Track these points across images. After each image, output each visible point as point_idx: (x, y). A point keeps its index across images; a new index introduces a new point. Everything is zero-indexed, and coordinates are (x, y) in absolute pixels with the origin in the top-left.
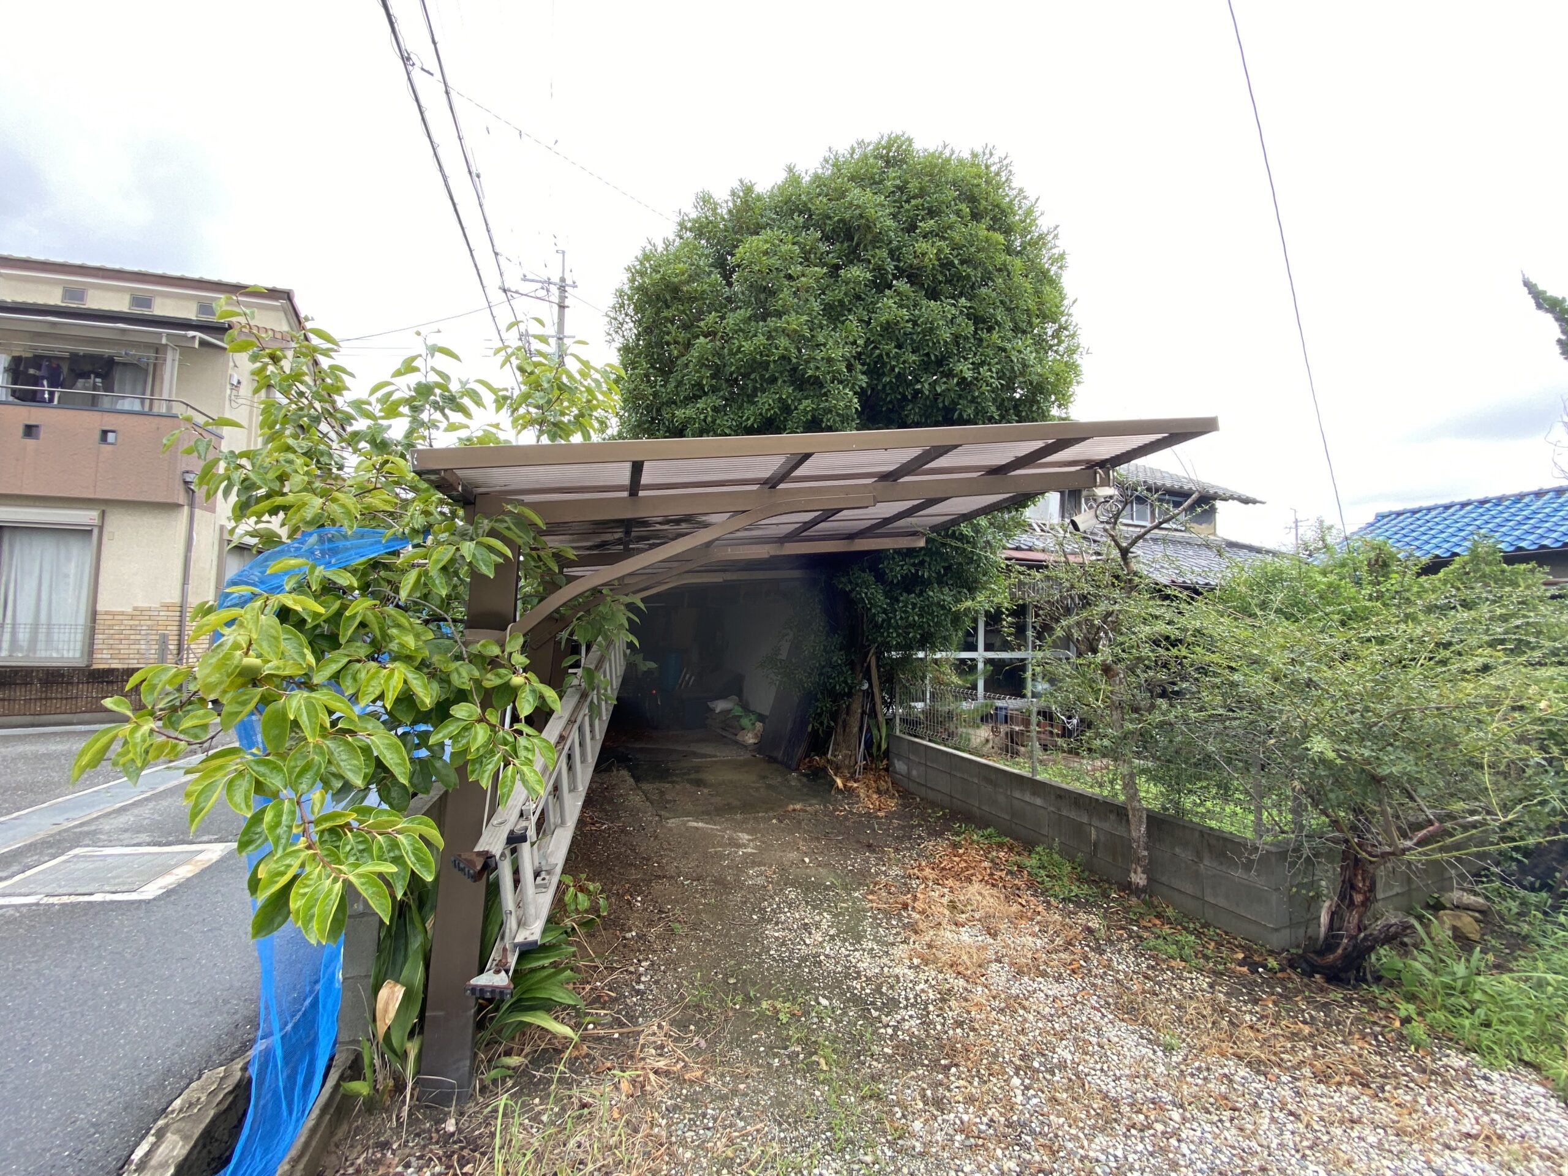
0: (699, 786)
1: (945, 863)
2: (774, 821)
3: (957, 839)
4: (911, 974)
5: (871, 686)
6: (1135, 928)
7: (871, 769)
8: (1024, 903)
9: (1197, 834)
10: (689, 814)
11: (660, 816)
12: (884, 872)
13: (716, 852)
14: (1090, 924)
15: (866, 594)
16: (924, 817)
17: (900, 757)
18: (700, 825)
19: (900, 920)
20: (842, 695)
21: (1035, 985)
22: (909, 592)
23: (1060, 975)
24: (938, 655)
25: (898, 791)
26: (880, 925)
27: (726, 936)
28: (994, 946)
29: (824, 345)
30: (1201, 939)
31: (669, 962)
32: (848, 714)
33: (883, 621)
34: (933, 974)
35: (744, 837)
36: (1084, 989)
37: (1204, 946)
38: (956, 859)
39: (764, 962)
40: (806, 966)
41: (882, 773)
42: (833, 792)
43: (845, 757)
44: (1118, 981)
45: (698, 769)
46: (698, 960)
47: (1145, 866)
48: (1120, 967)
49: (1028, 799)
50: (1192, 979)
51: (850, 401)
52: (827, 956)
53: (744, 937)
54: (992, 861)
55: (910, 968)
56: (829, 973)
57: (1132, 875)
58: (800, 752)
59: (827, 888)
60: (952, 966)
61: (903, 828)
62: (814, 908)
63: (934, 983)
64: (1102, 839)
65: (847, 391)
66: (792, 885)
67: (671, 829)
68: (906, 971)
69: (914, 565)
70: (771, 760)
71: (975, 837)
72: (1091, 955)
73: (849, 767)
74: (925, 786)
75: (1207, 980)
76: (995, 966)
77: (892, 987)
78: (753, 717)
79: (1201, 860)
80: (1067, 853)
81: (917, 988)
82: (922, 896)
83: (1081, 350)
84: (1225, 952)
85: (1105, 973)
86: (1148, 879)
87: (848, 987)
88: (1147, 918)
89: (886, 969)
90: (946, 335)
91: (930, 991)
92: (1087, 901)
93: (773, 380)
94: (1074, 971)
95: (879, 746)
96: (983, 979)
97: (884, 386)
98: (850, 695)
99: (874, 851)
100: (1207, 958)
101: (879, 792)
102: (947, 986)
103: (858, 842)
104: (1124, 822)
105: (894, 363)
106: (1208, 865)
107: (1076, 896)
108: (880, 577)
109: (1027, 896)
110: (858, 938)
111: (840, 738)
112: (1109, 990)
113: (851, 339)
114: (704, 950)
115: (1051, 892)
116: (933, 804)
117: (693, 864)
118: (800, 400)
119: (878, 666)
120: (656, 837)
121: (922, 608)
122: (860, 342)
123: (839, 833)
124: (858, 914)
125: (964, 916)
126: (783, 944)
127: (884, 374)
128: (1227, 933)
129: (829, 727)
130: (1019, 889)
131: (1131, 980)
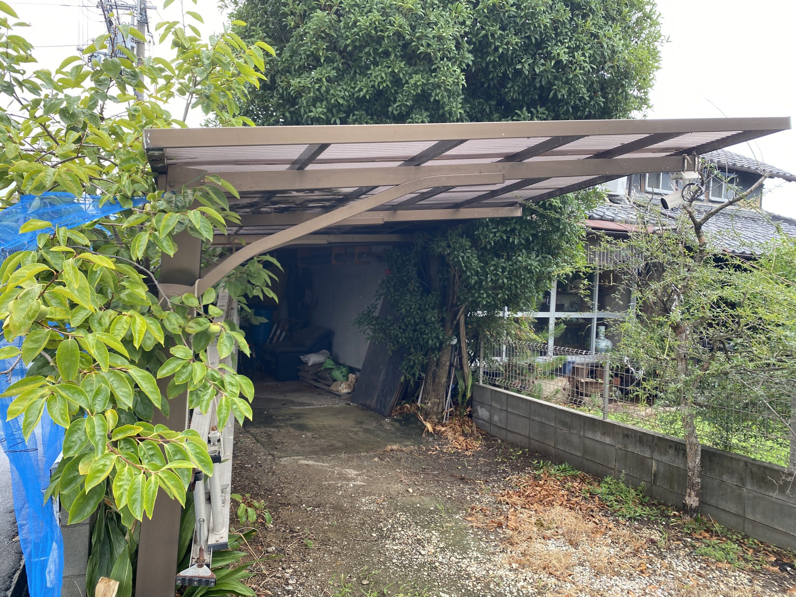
0: (302, 430)
1: (529, 492)
2: (376, 459)
3: (537, 473)
4: (512, 575)
5: (459, 341)
6: (689, 540)
7: (456, 416)
8: (597, 521)
9: (742, 464)
10: (298, 454)
11: (273, 455)
12: (478, 500)
13: (330, 485)
14: (652, 537)
15: (463, 257)
16: (506, 456)
17: (483, 405)
18: (311, 462)
19: (497, 536)
20: (433, 350)
21: (613, 582)
22: (499, 256)
23: (631, 575)
24: (519, 315)
25: (482, 435)
26: (481, 539)
27: (352, 549)
28: (576, 554)
29: (436, 24)
30: (742, 546)
31: (310, 570)
32: (437, 365)
33: (475, 283)
34: (530, 575)
35: (352, 473)
36: (651, 584)
37: (744, 552)
38: (538, 488)
39: (389, 568)
40: (424, 570)
41: (466, 419)
42: (424, 435)
43: (434, 404)
44: (678, 579)
45: (298, 416)
46: (333, 568)
47: (698, 491)
48: (679, 569)
49: (598, 439)
50: (735, 576)
51: (458, 78)
52: (441, 563)
53: (368, 550)
54: (568, 490)
55: (510, 571)
56: (444, 575)
57: (687, 498)
58: (393, 399)
59: (431, 512)
60: (544, 568)
61: (489, 464)
62: (423, 527)
63: (531, 581)
64: (662, 469)
65: (455, 68)
66: (402, 510)
67: (284, 466)
68: (507, 573)
69: (505, 232)
70: (365, 407)
71: (553, 471)
72: (655, 559)
73: (437, 414)
74: (506, 429)
75: (748, 577)
76: (578, 569)
77: (498, 585)
78: (344, 370)
79: (744, 485)
80: (632, 483)
81: (518, 585)
82: (513, 517)
83: (662, 38)
84: (761, 556)
85: (667, 573)
86: (701, 502)
87: (463, 586)
88: (698, 532)
89: (491, 572)
90: (546, 20)
91: (529, 587)
92: (649, 519)
93: (387, 54)
94: (642, 572)
95: (464, 396)
96: (570, 578)
97: (488, 64)
98: (440, 349)
99: (467, 483)
100: (747, 561)
101: (464, 434)
102: (543, 583)
103: (452, 476)
104: (681, 455)
105: (498, 44)
106: (749, 489)
107: (640, 515)
108: (475, 242)
109: (599, 516)
110: (464, 550)
111: (430, 388)
112: (671, 585)
113: (461, 19)
114: (336, 560)
115: (620, 513)
116: (513, 445)
117: (311, 494)
118: (411, 74)
119: (466, 324)
120: (274, 473)
121: (510, 272)
122: (468, 23)
123: (434, 469)
124: (461, 532)
125: (549, 532)
126: (402, 554)
127: (488, 54)
128: (762, 543)
129: (419, 378)
130: (592, 511)
131: (688, 577)
